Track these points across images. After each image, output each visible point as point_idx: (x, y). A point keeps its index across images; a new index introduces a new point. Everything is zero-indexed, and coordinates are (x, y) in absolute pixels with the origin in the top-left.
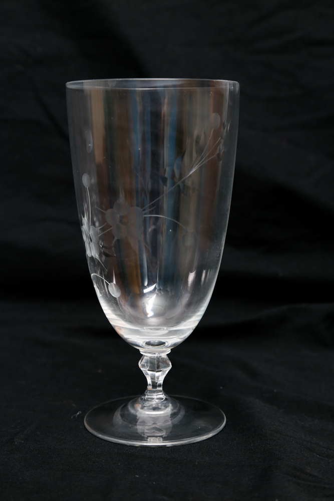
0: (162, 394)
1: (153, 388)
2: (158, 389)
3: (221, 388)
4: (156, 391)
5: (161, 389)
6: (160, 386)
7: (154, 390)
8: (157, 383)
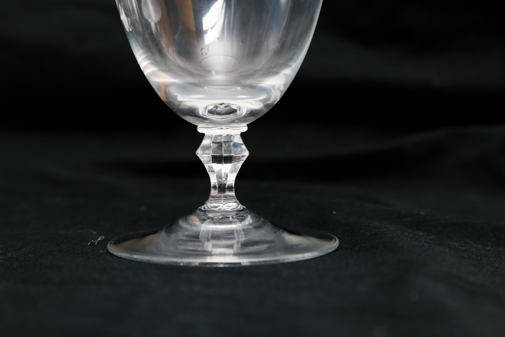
0: (235, 202)
1: (219, 192)
2: (228, 193)
3: (335, 213)
4: (225, 197)
5: (233, 194)
6: (230, 188)
7: (222, 195)
8: (225, 184)
